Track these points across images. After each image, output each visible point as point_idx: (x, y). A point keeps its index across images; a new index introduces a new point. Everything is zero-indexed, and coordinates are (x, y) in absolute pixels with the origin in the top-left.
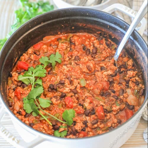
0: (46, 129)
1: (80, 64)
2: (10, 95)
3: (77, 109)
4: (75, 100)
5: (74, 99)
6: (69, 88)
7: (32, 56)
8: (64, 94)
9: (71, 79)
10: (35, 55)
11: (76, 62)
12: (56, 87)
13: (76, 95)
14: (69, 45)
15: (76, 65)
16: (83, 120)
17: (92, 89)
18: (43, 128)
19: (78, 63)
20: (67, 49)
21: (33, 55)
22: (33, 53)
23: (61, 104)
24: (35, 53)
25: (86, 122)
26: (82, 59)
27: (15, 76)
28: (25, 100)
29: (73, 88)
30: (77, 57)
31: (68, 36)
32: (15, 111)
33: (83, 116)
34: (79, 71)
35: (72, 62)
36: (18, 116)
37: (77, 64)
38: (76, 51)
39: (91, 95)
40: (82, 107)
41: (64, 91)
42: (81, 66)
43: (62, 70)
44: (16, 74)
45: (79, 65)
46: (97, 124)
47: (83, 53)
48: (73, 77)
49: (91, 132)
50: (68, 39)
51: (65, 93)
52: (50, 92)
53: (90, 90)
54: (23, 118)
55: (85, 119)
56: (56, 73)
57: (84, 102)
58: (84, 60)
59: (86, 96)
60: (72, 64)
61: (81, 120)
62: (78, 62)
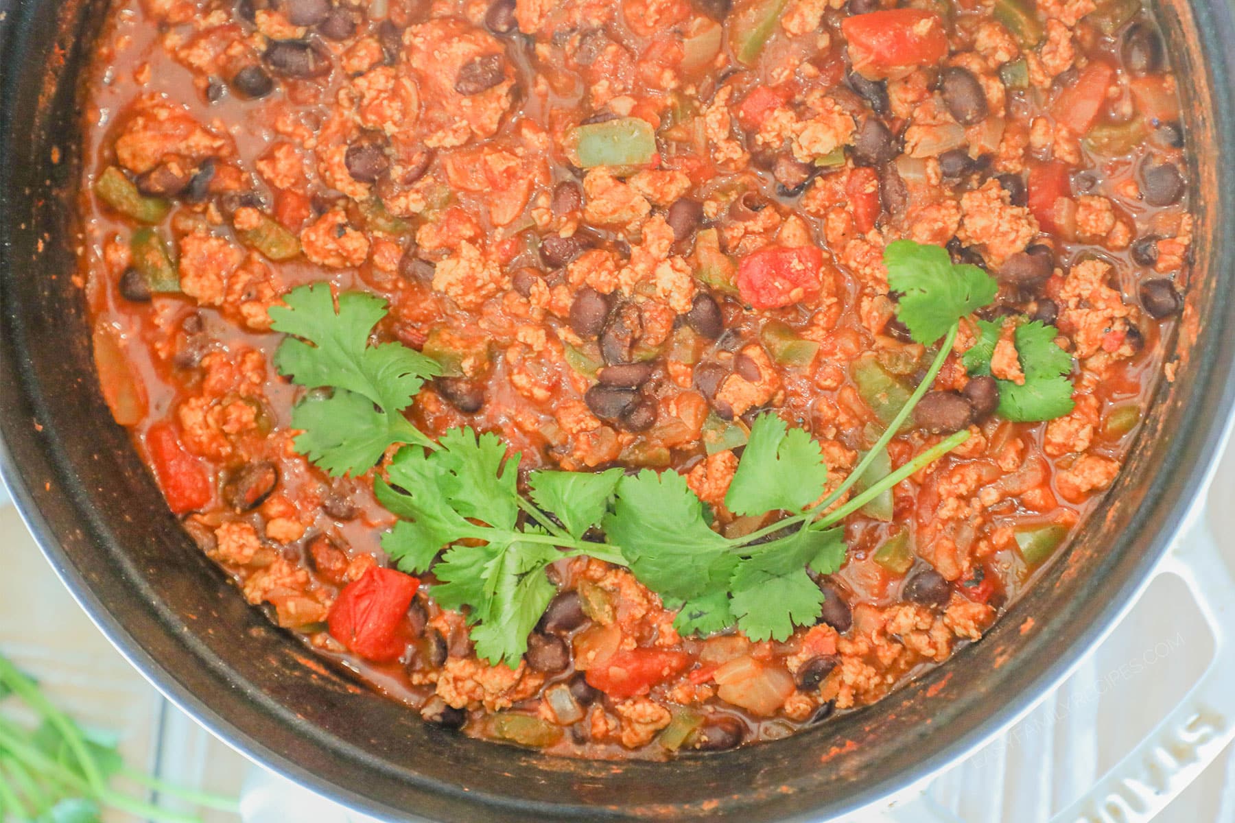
0: (979, 478)
1: (432, 143)
2: (643, 731)
3: (837, 223)
4: (757, 225)
5: (747, 232)
6: (657, 262)
7: (278, 528)
8: (705, 306)
9: (566, 233)
10: (274, 507)
11: (397, 172)
12: (630, 364)
13: (710, 209)
14: (205, 211)
15: (428, 180)
16: (934, 181)
17: (678, 74)
18: (965, 499)
19: (418, 159)
20: (240, 235)
21: (267, 519)
22: (256, 516)
23: (781, 345)
24: (258, 503)
25: (956, 164)
26: (383, 119)
27: (469, 684)
28: (697, 623)
29: (659, 235)
30: (358, 166)
31: (110, 210)
32: (789, 708)
33: (901, 182)
34: (498, 163)
35: (398, 206)
36: (842, 683)
37: (423, 171)
38: (270, 157)
39: (722, 96)
40: (825, 177)
41: (680, 303)
42: (451, 141)
43: (471, 297)
44: (456, 679)
45: (432, 154)
46: (983, 81)
47: (293, 98)
48: (541, 217)
49: (1026, 132)
50: (148, 208)
51: (695, 302)
52: (656, 415)
53: (679, 92)
54: (863, 647)
55: (930, 171)
56: (481, 347)
57: (788, 155)
58: (397, 104)
59: (724, 134)
60: (417, 207)
61: (937, 203)
62: (405, 162)
